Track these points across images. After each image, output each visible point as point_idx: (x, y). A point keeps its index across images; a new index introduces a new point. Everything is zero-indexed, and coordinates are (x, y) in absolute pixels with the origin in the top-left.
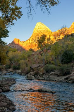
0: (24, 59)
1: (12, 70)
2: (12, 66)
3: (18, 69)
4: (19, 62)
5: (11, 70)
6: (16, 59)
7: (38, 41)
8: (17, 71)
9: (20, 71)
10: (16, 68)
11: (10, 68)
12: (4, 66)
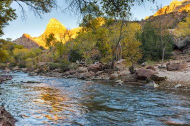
0: (32, 56)
1: (18, 69)
2: (18, 64)
3: (25, 67)
4: (26, 60)
5: (16, 68)
6: (22, 57)
7: (46, 39)
8: (24, 69)
9: (26, 69)
10: (22, 66)
11: (15, 66)
12: (8, 64)
